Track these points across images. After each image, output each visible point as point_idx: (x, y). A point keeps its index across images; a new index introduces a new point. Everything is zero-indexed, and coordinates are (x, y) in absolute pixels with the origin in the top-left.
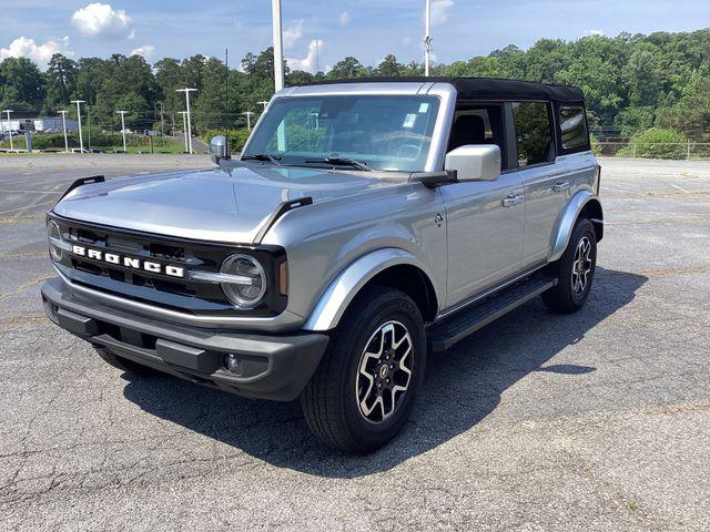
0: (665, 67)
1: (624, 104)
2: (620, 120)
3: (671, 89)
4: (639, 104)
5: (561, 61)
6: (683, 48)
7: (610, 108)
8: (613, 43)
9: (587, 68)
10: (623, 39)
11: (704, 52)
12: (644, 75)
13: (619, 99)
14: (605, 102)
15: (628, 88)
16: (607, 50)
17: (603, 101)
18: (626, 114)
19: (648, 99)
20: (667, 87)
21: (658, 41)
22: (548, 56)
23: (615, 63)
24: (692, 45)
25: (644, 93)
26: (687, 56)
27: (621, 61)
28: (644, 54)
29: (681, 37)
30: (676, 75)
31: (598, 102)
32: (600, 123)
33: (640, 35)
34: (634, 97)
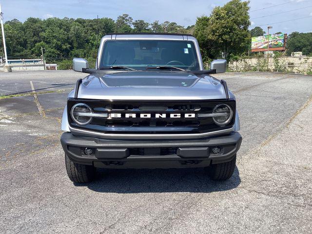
0: (86, 33)
1: (72, 48)
2: (71, 54)
3: (89, 42)
4: (77, 48)
5: (41, 28)
6: (91, 26)
7: (66, 49)
8: (63, 21)
9: (53, 32)
10: (66, 20)
11: (99, 28)
12: (78, 36)
13: (69, 46)
14: (64, 47)
15: (72, 41)
16: (61, 24)
17: (63, 47)
18: (73, 52)
19: (81, 46)
20: (87, 41)
21: (80, 22)
22: (35, 25)
23: (65, 30)
24: (94, 25)
25: (79, 44)
26: (93, 29)
27: (67, 29)
28: (77, 27)
29: (90, 21)
30: (90, 37)
31: (61, 46)
32: (63, 56)
33: (72, 19)
34: (75, 45)
